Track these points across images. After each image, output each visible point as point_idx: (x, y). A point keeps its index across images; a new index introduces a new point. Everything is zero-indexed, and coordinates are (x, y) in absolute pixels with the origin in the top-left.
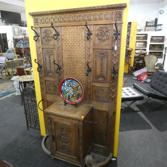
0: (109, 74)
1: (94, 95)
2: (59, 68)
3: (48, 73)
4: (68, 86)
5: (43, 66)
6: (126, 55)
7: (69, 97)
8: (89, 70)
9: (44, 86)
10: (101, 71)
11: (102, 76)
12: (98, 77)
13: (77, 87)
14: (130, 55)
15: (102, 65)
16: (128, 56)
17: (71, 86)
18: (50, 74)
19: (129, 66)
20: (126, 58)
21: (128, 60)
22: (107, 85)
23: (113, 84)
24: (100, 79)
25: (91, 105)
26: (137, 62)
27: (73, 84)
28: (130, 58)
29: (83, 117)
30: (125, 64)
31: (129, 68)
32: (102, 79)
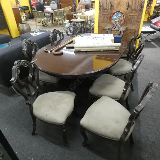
0: (139, 8)
1: (129, 21)
2: (112, 7)
3: (104, 10)
4: (116, 16)
5: (102, 6)
6: (147, 4)
7: (116, 22)
8: (129, 7)
9: (101, 18)
10: (135, 7)
11: (135, 10)
12: (133, 10)
13: (121, 16)
14: (151, 4)
15: (135, 4)
16: (149, 5)
17: (118, 16)
18: (106, 11)
19: (149, 15)
20: (147, 7)
21: (149, 9)
22: (137, 14)
23: (140, 13)
24: (133, 11)
25: (127, 27)
26: (157, 11)
27: (119, 15)
28: (151, 7)
29: (124, 29)
30: (146, 12)
31: (148, 16)
32: (135, 11)
